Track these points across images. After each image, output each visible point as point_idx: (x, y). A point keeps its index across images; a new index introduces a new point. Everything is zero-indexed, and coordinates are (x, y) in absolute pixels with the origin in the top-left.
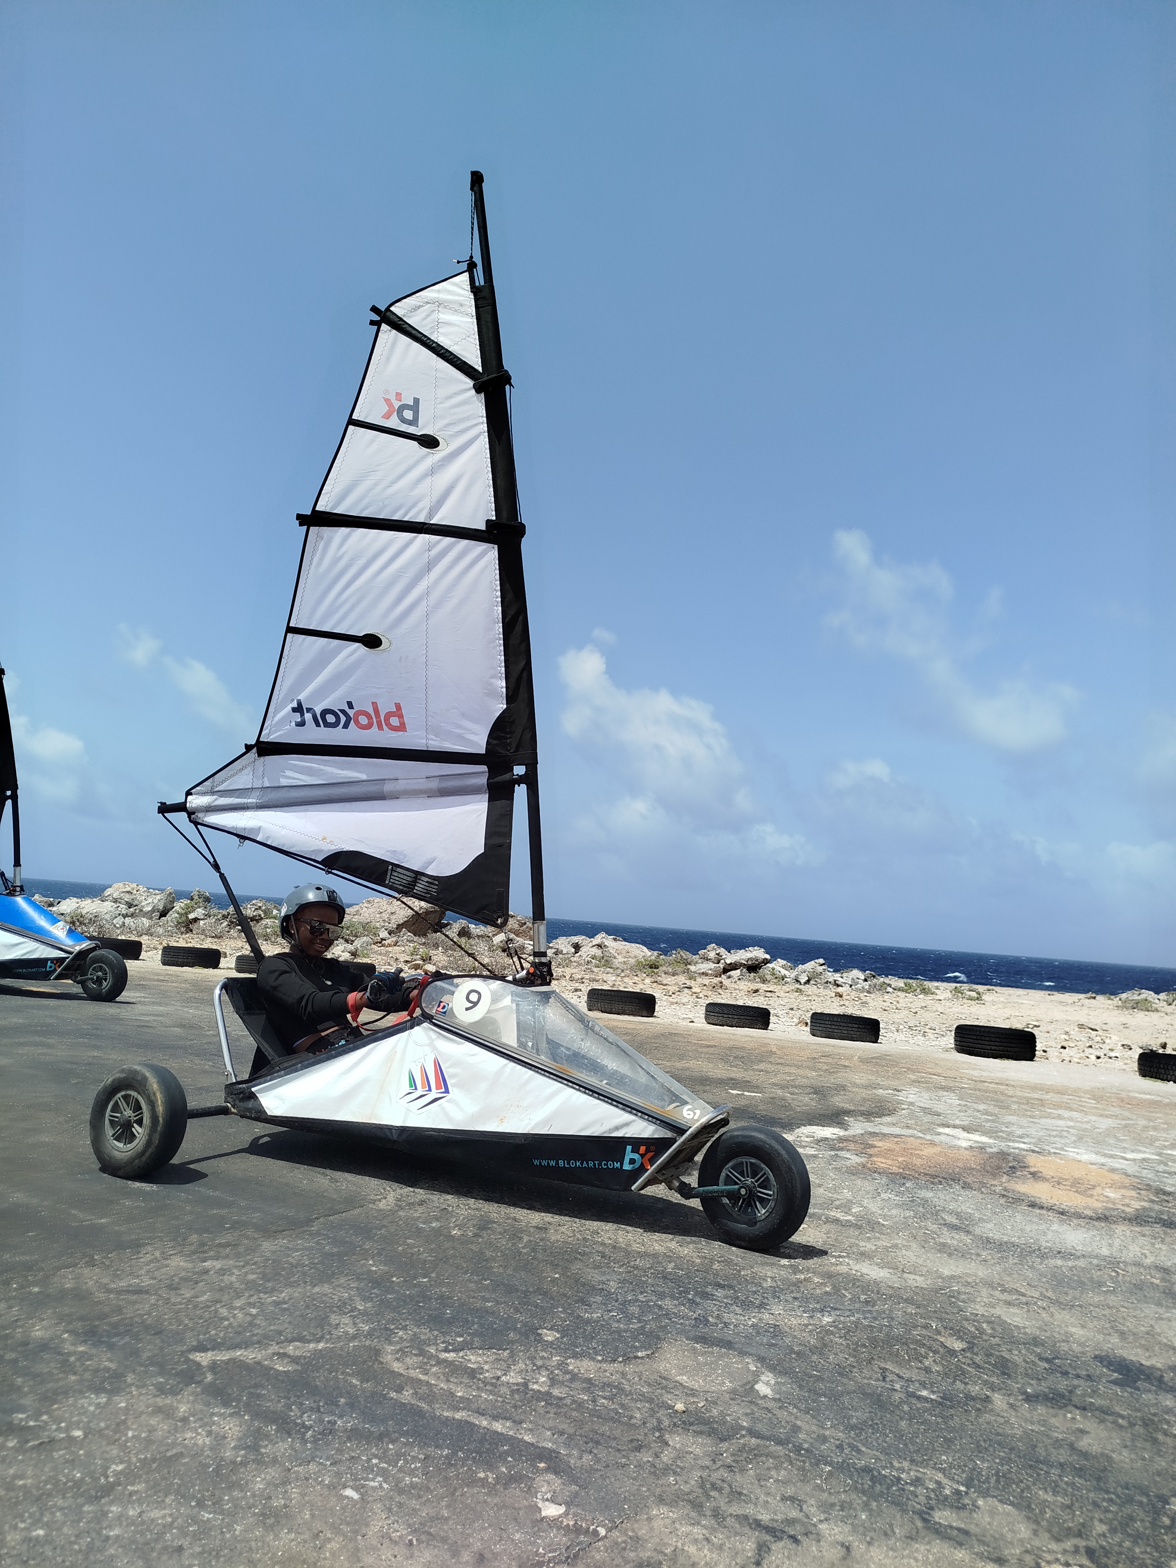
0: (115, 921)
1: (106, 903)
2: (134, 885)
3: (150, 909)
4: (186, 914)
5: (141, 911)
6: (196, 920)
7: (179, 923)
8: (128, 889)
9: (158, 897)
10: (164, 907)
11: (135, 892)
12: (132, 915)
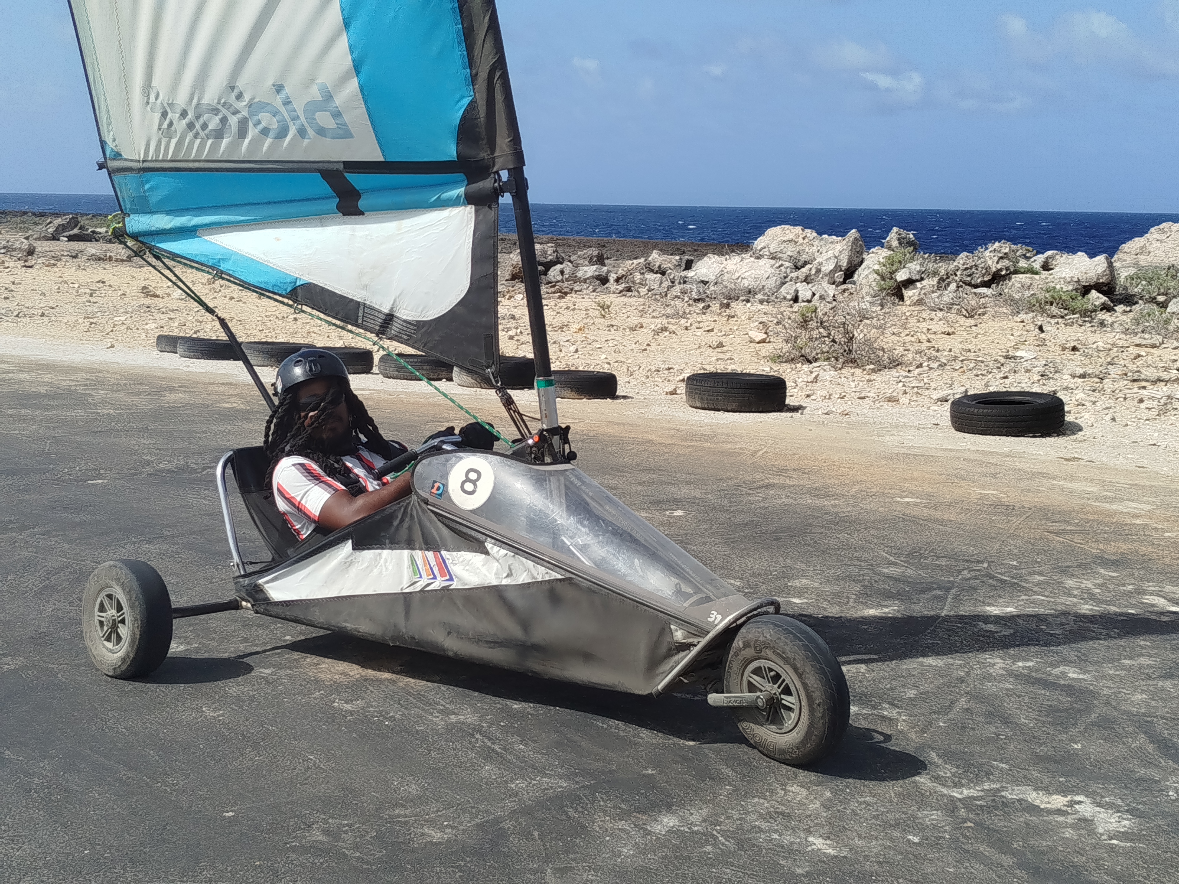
0: (783, 290)
1: (762, 262)
2: (799, 229)
3: (831, 267)
4: (892, 273)
5: (818, 271)
6: (909, 283)
7: (882, 290)
8: (791, 236)
9: (839, 247)
10: (850, 262)
11: (800, 240)
12: (807, 280)
